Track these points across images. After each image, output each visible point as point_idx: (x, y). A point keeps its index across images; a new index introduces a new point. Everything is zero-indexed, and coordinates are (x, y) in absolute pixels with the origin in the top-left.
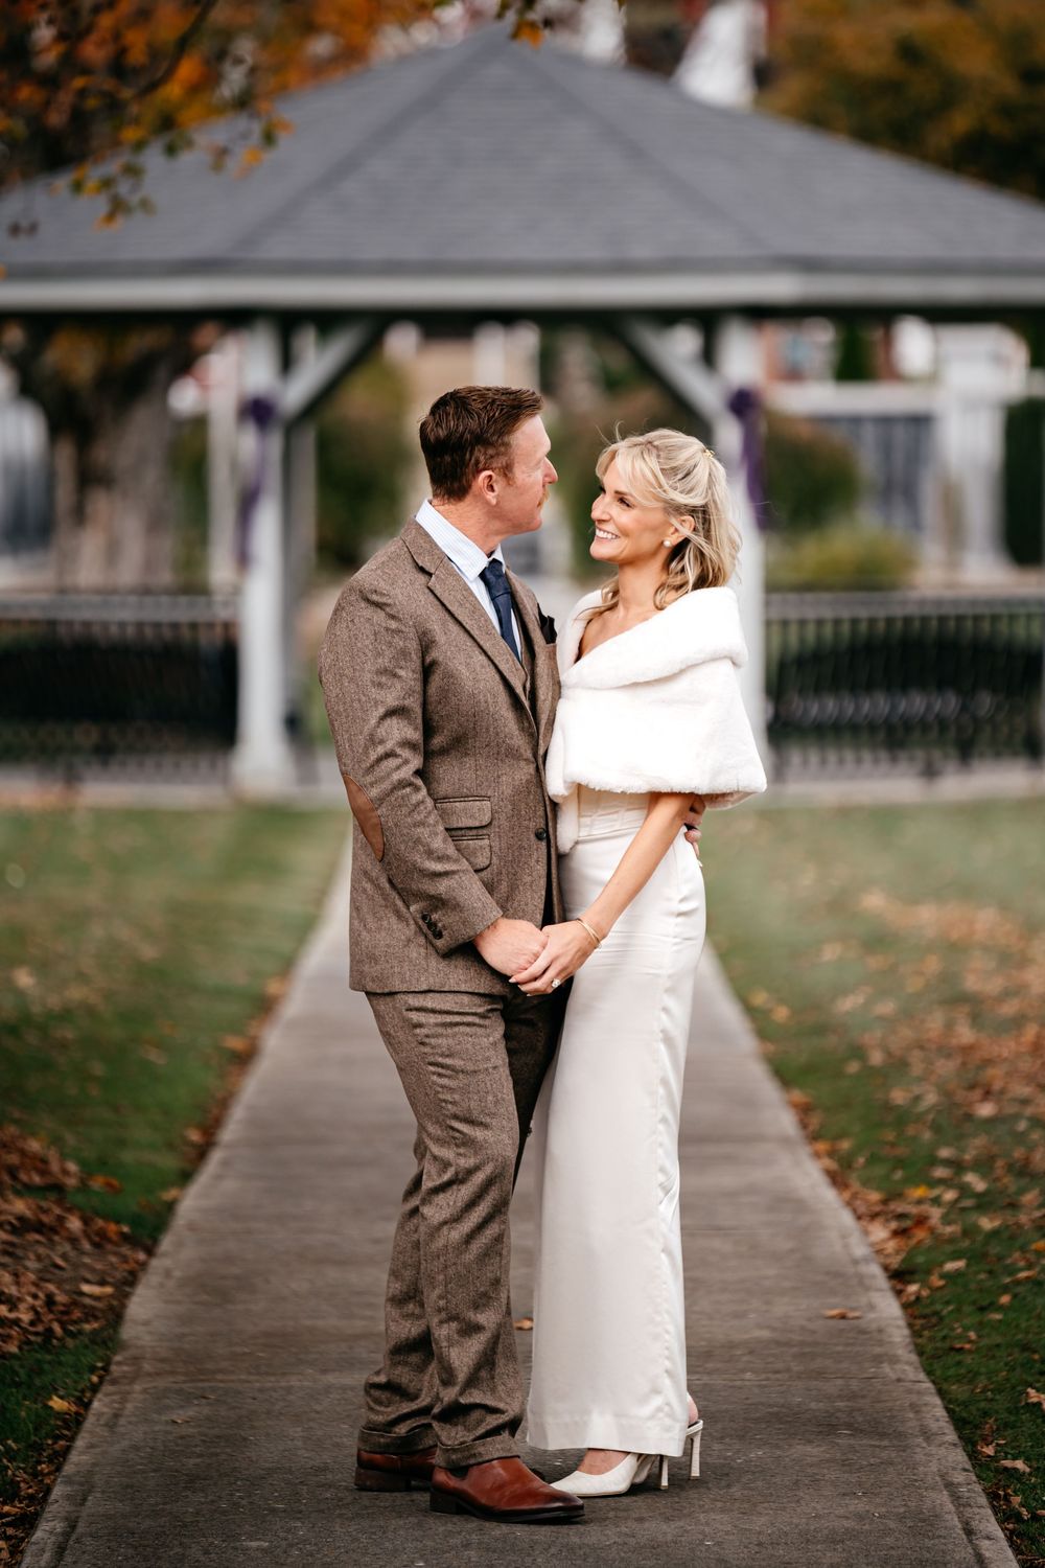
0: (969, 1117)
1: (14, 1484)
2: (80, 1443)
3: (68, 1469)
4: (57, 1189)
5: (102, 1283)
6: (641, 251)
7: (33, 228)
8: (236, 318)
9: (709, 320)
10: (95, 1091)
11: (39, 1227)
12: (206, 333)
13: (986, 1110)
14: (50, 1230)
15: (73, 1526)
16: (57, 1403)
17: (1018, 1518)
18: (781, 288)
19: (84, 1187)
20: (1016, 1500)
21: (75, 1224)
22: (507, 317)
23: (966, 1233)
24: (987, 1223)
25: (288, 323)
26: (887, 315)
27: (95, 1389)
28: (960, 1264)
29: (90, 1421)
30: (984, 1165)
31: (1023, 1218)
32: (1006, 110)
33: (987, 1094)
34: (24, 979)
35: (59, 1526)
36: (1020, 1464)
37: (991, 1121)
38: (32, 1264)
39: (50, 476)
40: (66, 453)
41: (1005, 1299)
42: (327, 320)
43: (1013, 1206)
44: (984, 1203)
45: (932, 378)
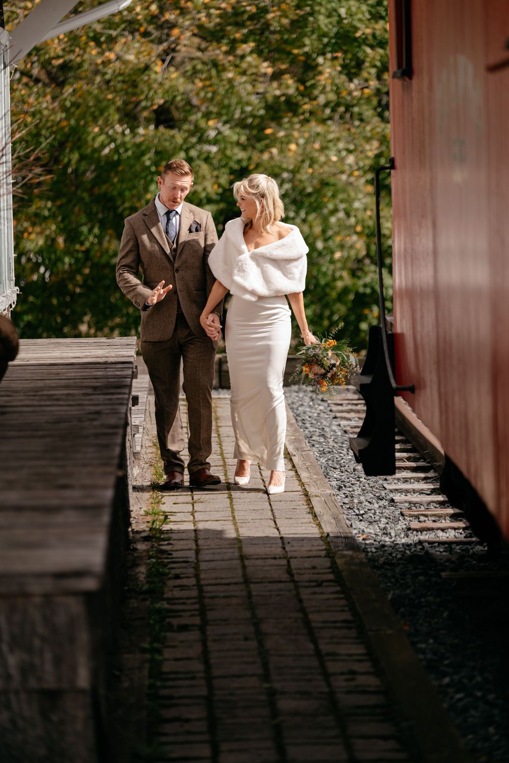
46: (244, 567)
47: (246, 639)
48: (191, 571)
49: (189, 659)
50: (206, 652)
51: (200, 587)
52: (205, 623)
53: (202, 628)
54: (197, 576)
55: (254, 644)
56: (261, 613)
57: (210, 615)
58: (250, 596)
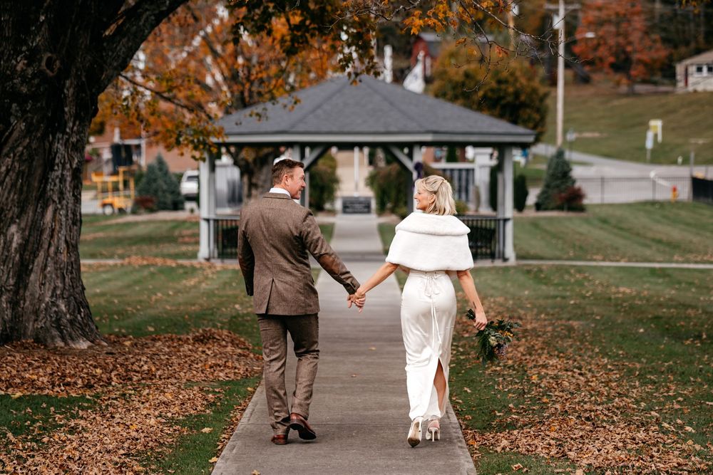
0: (463, 337)
1: (241, 404)
2: (254, 396)
3: (252, 400)
4: (248, 349)
5: (258, 367)
6: (393, 129)
7: (241, 124)
8: (290, 145)
9: (411, 146)
10: (255, 331)
11: (244, 356)
12: (282, 149)
13: (467, 335)
14: (246, 356)
15: (254, 410)
16: (249, 389)
17: (458, 410)
18: (429, 138)
19: (253, 349)
20: (458, 407)
21: (252, 355)
22: (361, 145)
23: (457, 359)
24: (462, 357)
25: (302, 146)
26: (463, 145)
27: (257, 387)
28: (454, 365)
29: (257, 392)
30: (463, 346)
31: (470, 356)
32: (492, 90)
33: (467, 332)
34: (237, 306)
35: (251, 410)
36: (460, 401)
37: (467, 338)
38: (243, 363)
39: (241, 187)
40: (246, 179)
41: (463, 371)
42: (313, 145)
43: (469, 354)
44: (462, 354)
45: (472, 161)
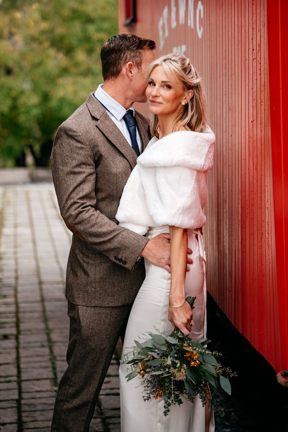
46: (41, 289)
47: (43, 346)
48: (12, 292)
49: (7, 364)
50: (18, 358)
51: (17, 303)
52: (19, 332)
53: (17, 338)
54: (16, 296)
55: (46, 350)
56: (51, 325)
57: (23, 326)
58: (44, 311)
